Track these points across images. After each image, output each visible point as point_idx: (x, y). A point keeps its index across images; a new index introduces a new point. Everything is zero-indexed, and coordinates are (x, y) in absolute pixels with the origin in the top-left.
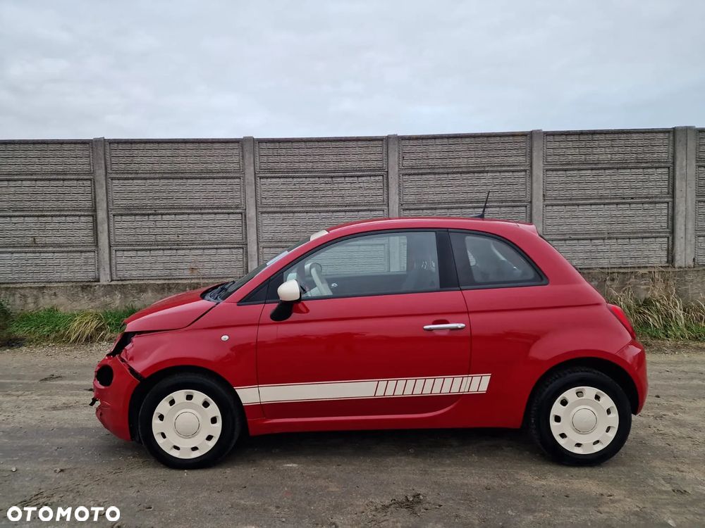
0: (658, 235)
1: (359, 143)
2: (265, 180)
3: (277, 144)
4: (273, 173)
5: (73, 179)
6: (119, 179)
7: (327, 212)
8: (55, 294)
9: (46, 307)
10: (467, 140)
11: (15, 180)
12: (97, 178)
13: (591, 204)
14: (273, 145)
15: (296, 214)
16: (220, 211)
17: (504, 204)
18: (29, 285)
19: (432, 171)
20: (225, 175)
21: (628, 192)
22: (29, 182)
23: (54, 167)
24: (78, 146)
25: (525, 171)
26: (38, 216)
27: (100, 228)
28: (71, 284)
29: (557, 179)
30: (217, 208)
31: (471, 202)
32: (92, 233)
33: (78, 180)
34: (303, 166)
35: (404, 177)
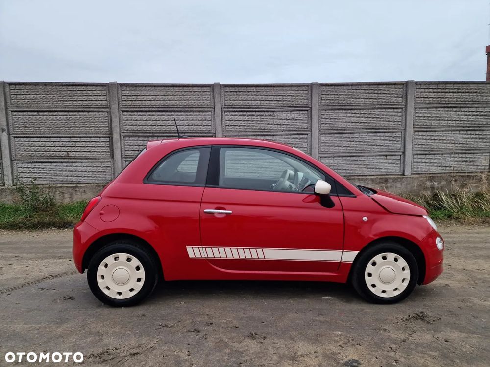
0: (484, 151)
1: (292, 88)
2: (228, 113)
3: (237, 88)
4: (233, 108)
5: (95, 111)
6: (127, 111)
7: (270, 135)
8: (85, 192)
9: (78, 200)
10: (364, 86)
11: (53, 111)
12: (113, 111)
13: (443, 131)
14: (233, 89)
16: (197, 134)
17: (387, 130)
18: (65, 185)
19: (341, 107)
20: (201, 109)
21: (467, 123)
22: (63, 113)
23: (81, 102)
24: (98, 87)
25: (402, 108)
26: (70, 137)
27: (115, 145)
28: (95, 185)
29: (422, 114)
30: (196, 132)
31: (366, 129)
32: (109, 149)
33: (98, 112)
34: (254, 103)
35: (322, 112)
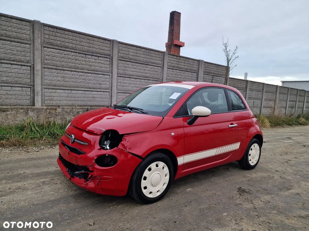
1: (100, 40)
2: (47, 49)
4: (52, 45)
7: (83, 72)
14: (52, 29)
15: (65, 72)
25: (161, 67)
30: (14, 61)
31: (144, 77)
34: (70, 45)
35: (119, 61)
